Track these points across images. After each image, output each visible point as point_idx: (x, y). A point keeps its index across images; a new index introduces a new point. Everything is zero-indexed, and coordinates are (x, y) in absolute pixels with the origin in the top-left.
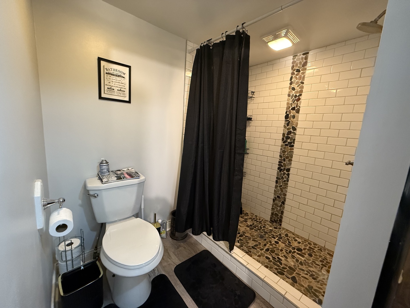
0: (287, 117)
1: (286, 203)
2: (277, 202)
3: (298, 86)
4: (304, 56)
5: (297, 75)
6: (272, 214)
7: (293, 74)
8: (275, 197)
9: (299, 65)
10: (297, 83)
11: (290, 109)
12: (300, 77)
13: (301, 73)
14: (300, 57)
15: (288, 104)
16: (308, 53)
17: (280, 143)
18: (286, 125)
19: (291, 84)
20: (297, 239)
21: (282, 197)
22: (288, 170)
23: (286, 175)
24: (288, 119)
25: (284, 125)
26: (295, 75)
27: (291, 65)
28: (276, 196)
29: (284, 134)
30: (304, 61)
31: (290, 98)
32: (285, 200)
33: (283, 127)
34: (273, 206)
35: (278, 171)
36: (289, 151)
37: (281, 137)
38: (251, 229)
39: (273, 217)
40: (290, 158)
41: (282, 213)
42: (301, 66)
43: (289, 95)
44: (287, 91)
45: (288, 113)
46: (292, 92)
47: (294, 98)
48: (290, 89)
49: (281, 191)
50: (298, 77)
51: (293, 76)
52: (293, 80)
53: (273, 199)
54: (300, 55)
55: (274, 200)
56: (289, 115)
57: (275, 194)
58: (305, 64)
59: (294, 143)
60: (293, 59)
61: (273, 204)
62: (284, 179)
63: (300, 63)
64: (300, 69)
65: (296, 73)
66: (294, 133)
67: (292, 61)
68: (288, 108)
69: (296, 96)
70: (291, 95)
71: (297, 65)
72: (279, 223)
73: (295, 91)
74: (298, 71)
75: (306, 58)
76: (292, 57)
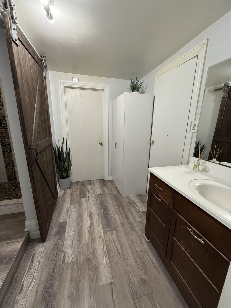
1: (15, 165)
6: (8, 176)
21: (11, 163)
22: (9, 145)
23: (9, 148)
28: (7, 164)
35: (2, 146)
36: (5, 132)
40: (7, 137)
41: (15, 172)
49: (9, 159)
55: (6, 167)
57: (5, 163)
59: (7, 127)
61: (6, 170)
62: (8, 151)
72: (14, 180)
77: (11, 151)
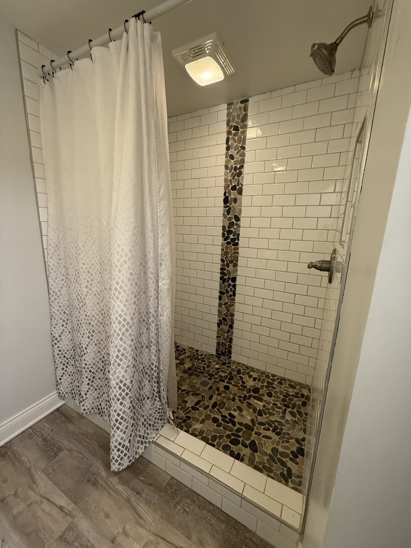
0: (226, 200)
1: (235, 326)
2: (222, 327)
3: (237, 153)
4: (243, 105)
5: (235, 135)
6: (218, 344)
7: (229, 133)
8: (220, 320)
9: (236, 120)
10: (236, 148)
11: (230, 188)
12: (240, 138)
13: (240, 132)
14: (237, 106)
15: (226, 180)
16: (247, 101)
17: (220, 240)
18: (226, 213)
19: (228, 149)
20: (252, 373)
22: (234, 280)
23: (231, 287)
24: (228, 204)
25: (223, 214)
26: (232, 136)
27: (226, 118)
29: (224, 227)
30: (244, 113)
31: (228, 171)
32: (233, 323)
33: (222, 215)
34: (218, 333)
35: (221, 281)
36: (233, 251)
37: (221, 231)
38: (190, 375)
39: (219, 348)
40: (234, 262)
41: (231, 340)
42: (240, 121)
43: (226, 167)
44: (222, 160)
45: (227, 195)
46: (230, 162)
47: (233, 171)
48: (226, 157)
49: (227, 310)
50: (236, 138)
51: (230, 137)
52: (230, 144)
53: (218, 324)
54: (237, 103)
55: (219, 326)
56: (229, 198)
57: (219, 316)
58: (245, 118)
59: (238, 240)
60: (228, 109)
61: (218, 330)
62: (229, 293)
63: (238, 116)
64: (239, 126)
65: (234, 132)
66: (238, 224)
67: (226, 112)
68: (226, 187)
69: (236, 169)
70: (229, 166)
71: (233, 119)
72: (227, 355)
73: (235, 160)
74: (236, 129)
75: (246, 109)
76: (225, 106)
77: (234, 295)
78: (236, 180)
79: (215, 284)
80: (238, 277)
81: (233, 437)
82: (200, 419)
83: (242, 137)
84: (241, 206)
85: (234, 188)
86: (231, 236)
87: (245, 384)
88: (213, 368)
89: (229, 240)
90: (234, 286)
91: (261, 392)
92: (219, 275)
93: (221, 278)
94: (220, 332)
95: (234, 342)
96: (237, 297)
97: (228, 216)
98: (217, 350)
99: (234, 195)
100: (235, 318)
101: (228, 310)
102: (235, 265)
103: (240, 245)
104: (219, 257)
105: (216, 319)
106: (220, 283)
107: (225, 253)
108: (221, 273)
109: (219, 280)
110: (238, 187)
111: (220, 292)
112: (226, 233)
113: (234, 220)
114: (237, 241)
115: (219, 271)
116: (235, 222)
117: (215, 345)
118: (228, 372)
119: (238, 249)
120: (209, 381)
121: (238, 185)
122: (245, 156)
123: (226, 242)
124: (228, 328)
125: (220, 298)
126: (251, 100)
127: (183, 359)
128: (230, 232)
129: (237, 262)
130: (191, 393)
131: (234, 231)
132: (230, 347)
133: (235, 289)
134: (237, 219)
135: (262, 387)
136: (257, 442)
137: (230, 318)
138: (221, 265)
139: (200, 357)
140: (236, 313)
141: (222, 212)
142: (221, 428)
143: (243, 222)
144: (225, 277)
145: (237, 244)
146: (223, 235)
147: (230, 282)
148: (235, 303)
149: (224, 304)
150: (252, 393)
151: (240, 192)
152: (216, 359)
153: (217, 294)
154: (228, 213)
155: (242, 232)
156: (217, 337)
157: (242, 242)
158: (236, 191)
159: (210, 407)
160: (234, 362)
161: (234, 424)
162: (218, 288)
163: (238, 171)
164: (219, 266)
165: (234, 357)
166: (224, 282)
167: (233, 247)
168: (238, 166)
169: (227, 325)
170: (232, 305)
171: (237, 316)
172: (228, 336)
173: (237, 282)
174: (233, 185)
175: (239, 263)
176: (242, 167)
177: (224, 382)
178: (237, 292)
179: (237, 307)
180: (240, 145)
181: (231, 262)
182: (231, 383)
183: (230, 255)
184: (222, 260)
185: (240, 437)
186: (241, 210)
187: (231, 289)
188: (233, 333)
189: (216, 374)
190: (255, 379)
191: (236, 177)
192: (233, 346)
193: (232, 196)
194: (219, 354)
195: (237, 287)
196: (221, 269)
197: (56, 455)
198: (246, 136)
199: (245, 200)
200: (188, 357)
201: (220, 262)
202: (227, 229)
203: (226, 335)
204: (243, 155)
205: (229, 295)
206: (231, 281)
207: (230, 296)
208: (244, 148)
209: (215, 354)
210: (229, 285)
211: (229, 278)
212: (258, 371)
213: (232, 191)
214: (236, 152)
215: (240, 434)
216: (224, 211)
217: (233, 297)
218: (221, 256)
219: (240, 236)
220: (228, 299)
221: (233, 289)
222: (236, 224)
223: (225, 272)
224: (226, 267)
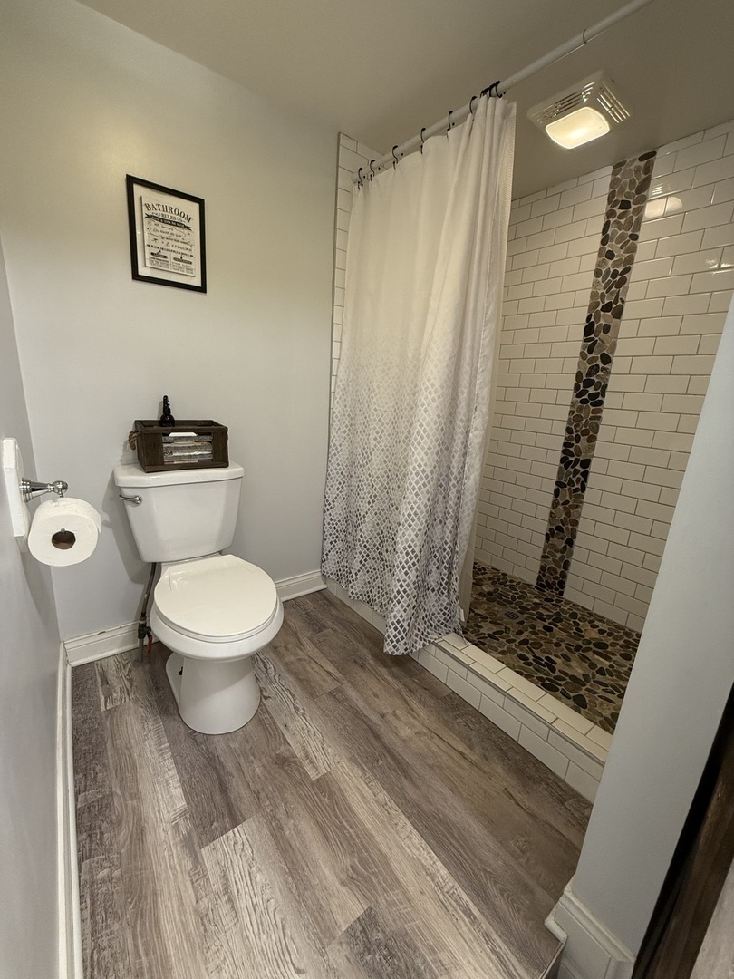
0: (589, 330)
1: (577, 542)
2: (554, 541)
3: (621, 248)
4: (643, 164)
5: (621, 217)
6: (543, 568)
7: (610, 214)
8: (550, 530)
9: (627, 190)
10: (621, 237)
11: (599, 308)
12: (630, 222)
13: (631, 210)
14: (633, 167)
15: (593, 295)
16: (654, 154)
17: (569, 396)
18: (586, 351)
19: (604, 242)
20: (597, 623)
21: (567, 529)
22: (586, 463)
23: (579, 476)
24: (592, 336)
25: (581, 353)
26: (616, 219)
27: (607, 191)
28: (554, 527)
29: (579, 375)
30: (643, 176)
31: (600, 279)
32: (574, 537)
33: (579, 355)
34: (545, 551)
35: (562, 465)
36: (591, 415)
37: (572, 381)
38: (490, 600)
39: (544, 575)
40: (591, 433)
41: (566, 566)
42: (634, 192)
43: (597, 273)
44: (591, 261)
45: (592, 320)
46: (606, 264)
47: (609, 278)
48: (600, 256)
49: (566, 514)
50: (622, 221)
51: (612, 220)
52: (609, 232)
53: (547, 535)
54: (633, 161)
55: (548, 537)
56: (596, 325)
57: (550, 523)
58: (644, 186)
59: (604, 396)
60: (614, 174)
61: (545, 546)
62: (574, 485)
63: (632, 183)
64: (631, 201)
65: (619, 212)
66: (606, 369)
67: (609, 179)
68: (592, 307)
69: (615, 274)
70: (603, 271)
71: (622, 190)
72: (556, 589)
73: (615, 259)
74: (625, 205)
75: (648, 170)
76: (610, 169)
77: (583, 489)
78: (612, 293)
79: (551, 470)
80: (593, 460)
81: (547, 682)
82: (500, 649)
83: (635, 218)
84: (617, 338)
85: (607, 308)
86: (591, 390)
87: (583, 634)
88: (528, 601)
89: (586, 397)
90: (585, 475)
91: (610, 649)
92: (559, 455)
93: (562, 460)
94: (548, 550)
95: (571, 569)
96: (588, 495)
97: (589, 356)
98: (539, 579)
99: (605, 318)
100: (580, 528)
101: (568, 514)
102: (592, 439)
103: (605, 405)
104: (565, 425)
105: (544, 528)
106: (560, 468)
107: (575, 418)
108: (563, 452)
109: (558, 462)
110: (614, 306)
111: (557, 483)
112: (581, 384)
113: (599, 363)
114: (600, 398)
115: (561, 448)
116: (601, 365)
117: (538, 569)
118: (554, 612)
119: (601, 411)
120: (519, 614)
121: (616, 302)
122: (635, 251)
123: (579, 399)
124: (564, 545)
125: (556, 493)
126: (660, 152)
127: (481, 580)
128: (588, 383)
129: (597, 433)
130: (489, 620)
131: (596, 380)
132: (564, 576)
133: (586, 480)
134: (606, 359)
135: (613, 645)
136: (587, 700)
137: (570, 527)
138: (566, 438)
139: (508, 583)
140: (581, 521)
141: (579, 350)
142: (531, 667)
143: (615, 366)
144: (571, 459)
145: (601, 403)
146: (576, 387)
147: (578, 467)
148: (582, 503)
149: (562, 504)
150: (591, 646)
151: (618, 314)
152: (537, 591)
153: (553, 486)
154: (590, 352)
155: (613, 383)
156: (542, 557)
157: (608, 400)
158: (610, 313)
159: (517, 643)
160: (568, 602)
161: (553, 670)
162: (555, 476)
163: (619, 277)
164: (562, 440)
165: (568, 594)
166: (566, 467)
167: (592, 408)
168: (620, 270)
169: (562, 539)
170: (577, 506)
171: (583, 525)
172: (562, 558)
173: (592, 468)
174: (606, 302)
175: (599, 436)
176: (628, 270)
177: (545, 621)
178: (589, 484)
179: (586, 510)
180: (629, 233)
181: (585, 433)
182: (557, 626)
183: (584, 422)
184: (569, 430)
185: (560, 685)
186: (615, 345)
187: (578, 480)
188: (571, 553)
189: (533, 609)
190: (601, 632)
191: (614, 289)
192: (569, 576)
193: (602, 322)
194: (541, 585)
195: (591, 477)
196: (565, 444)
197: (320, 630)
198: (642, 216)
199: (625, 327)
200: (489, 579)
201: (564, 432)
202: (585, 378)
203: (559, 555)
204: (633, 249)
205: (573, 488)
206: (581, 466)
207: (576, 490)
208: (634, 237)
209: (534, 583)
210: (576, 472)
211: (577, 461)
212: (609, 622)
213: (602, 313)
214: (619, 245)
215: (562, 683)
216: (583, 347)
217: (580, 492)
218: (568, 423)
219: (608, 389)
220: (570, 494)
221: (582, 479)
222: (602, 370)
223: (572, 449)
224: (574, 442)
